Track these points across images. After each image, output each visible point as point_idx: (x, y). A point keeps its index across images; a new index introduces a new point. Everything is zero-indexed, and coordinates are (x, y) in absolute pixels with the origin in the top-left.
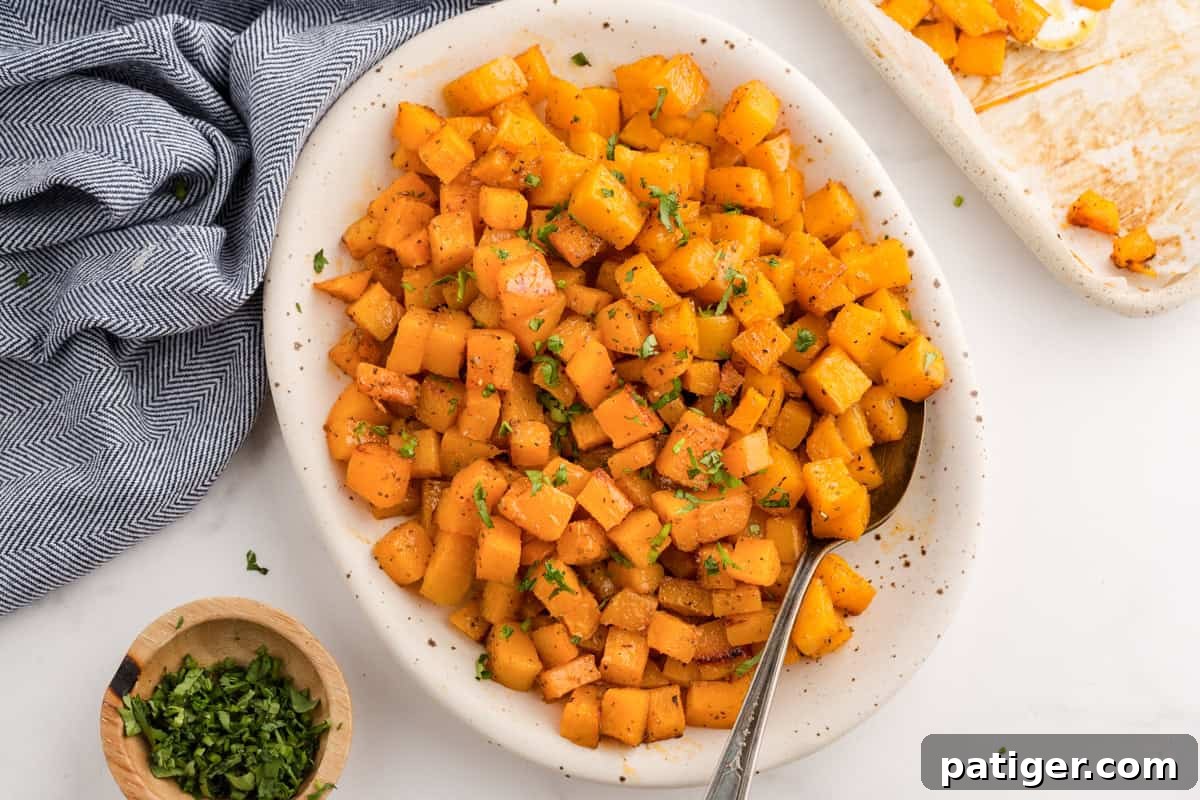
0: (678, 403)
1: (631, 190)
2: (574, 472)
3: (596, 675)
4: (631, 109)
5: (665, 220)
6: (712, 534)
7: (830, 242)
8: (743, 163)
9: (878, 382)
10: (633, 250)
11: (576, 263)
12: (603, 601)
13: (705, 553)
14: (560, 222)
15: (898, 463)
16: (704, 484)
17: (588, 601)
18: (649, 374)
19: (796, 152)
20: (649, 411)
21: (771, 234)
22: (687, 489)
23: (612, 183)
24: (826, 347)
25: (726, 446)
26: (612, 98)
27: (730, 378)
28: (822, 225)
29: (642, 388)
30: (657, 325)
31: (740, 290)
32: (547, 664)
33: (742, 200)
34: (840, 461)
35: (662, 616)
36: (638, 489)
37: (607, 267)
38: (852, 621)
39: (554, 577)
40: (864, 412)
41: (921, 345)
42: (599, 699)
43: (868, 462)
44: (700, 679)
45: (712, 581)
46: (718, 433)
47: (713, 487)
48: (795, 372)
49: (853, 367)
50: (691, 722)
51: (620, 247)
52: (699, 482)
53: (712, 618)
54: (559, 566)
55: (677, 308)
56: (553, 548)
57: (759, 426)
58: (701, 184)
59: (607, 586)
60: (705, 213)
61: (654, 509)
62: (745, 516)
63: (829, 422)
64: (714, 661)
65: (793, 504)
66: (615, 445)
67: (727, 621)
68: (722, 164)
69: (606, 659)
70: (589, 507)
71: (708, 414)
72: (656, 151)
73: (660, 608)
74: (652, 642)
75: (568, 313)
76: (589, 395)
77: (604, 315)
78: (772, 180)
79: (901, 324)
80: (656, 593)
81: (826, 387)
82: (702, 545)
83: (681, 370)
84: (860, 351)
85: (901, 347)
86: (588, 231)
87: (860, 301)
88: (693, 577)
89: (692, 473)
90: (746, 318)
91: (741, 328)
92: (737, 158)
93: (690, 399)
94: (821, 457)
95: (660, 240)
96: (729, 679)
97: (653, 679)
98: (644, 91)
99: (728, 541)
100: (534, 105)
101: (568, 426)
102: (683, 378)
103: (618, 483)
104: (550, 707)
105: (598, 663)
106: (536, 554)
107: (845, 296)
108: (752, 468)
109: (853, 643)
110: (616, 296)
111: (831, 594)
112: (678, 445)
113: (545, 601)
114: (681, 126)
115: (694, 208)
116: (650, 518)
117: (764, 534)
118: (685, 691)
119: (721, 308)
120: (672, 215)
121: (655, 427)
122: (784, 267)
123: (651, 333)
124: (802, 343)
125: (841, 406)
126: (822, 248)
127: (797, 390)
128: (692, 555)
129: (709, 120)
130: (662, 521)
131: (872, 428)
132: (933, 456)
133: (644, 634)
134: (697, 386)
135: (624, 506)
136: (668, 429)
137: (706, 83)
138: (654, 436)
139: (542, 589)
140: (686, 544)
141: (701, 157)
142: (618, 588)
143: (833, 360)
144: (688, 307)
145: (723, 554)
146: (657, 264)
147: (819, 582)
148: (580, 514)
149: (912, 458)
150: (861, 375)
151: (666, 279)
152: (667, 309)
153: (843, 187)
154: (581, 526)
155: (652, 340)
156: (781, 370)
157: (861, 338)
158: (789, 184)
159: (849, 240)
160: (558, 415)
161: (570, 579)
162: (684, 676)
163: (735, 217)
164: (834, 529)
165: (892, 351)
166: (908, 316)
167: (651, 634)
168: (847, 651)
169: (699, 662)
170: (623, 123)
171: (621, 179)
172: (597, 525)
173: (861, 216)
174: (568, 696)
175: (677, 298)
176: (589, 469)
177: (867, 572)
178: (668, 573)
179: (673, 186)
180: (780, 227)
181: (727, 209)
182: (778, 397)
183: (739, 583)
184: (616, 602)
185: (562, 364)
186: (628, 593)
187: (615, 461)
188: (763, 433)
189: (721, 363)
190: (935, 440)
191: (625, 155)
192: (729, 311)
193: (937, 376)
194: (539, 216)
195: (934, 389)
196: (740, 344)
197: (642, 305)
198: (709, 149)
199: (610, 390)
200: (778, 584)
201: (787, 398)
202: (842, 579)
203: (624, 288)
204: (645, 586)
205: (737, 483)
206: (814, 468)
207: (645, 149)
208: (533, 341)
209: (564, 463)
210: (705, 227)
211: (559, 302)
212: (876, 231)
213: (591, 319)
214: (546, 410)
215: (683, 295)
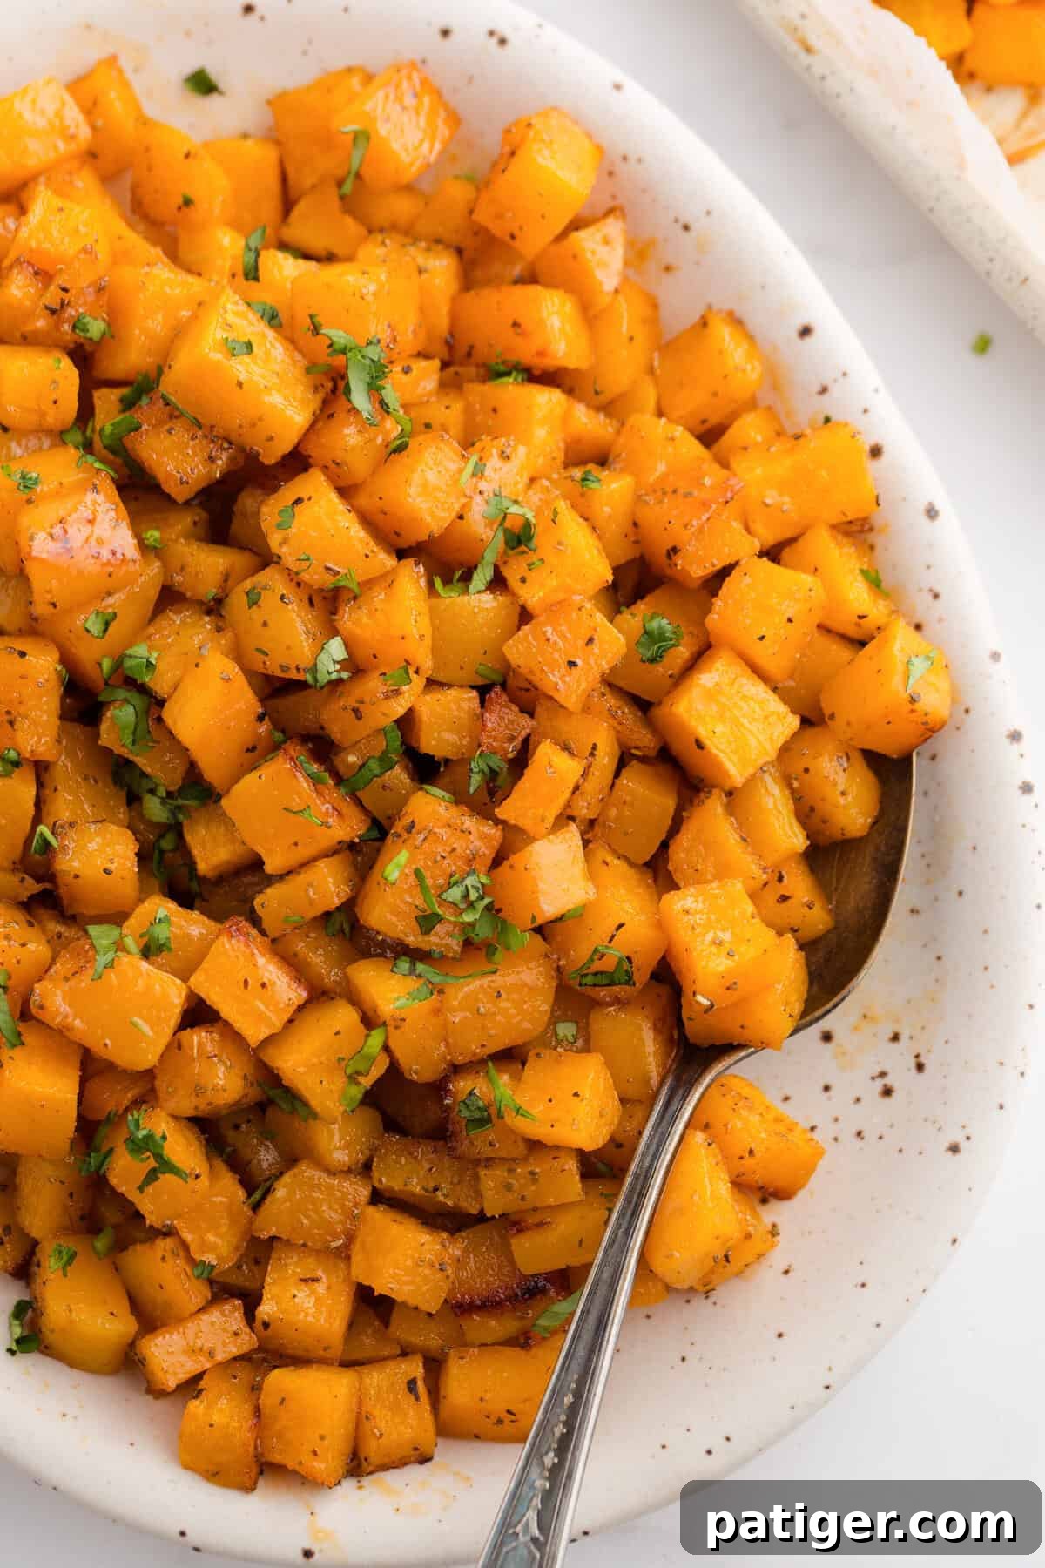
0: (399, 776)
1: (291, 341)
2: (191, 925)
3: (247, 1342)
4: (304, 178)
5: (360, 398)
6: (474, 1045)
7: (710, 436)
8: (531, 278)
9: (812, 719)
10: (297, 462)
11: (180, 494)
12: (256, 1188)
13: (462, 1085)
14: (148, 411)
15: (862, 885)
16: (455, 944)
17: (227, 1191)
18: (336, 721)
19: (639, 253)
20: (337, 795)
21: (586, 421)
22: (418, 955)
23: (251, 327)
24: (703, 651)
25: (498, 861)
26: (262, 157)
27: (504, 722)
28: (693, 401)
29: (323, 748)
30: (349, 618)
31: (519, 539)
32: (148, 1318)
33: (525, 352)
34: (738, 887)
35: (379, 1217)
36: (320, 958)
37: (247, 501)
38: (776, 1213)
39: (145, 1145)
40: (787, 780)
41: (901, 640)
42: (256, 1389)
43: (800, 885)
44: (463, 1343)
45: (479, 1142)
46: (480, 835)
47: (476, 949)
48: (643, 706)
49: (759, 690)
50: (448, 1429)
51: (270, 457)
52: (443, 939)
53: (481, 1218)
54: (159, 1124)
55: (386, 580)
56: (146, 1089)
57: (565, 818)
58: (443, 323)
59: (266, 1157)
60: (450, 384)
61: (353, 997)
62: (543, 1005)
63: (714, 806)
64: (488, 1306)
65: (641, 977)
66: (269, 868)
67: (513, 1223)
68: (488, 282)
69: (266, 1310)
70: (216, 997)
71: (460, 798)
72: (350, 258)
73: (377, 1197)
74: (360, 1274)
75: (169, 598)
76: (212, 767)
77: (238, 600)
78: (590, 313)
79: (858, 597)
80: (366, 1168)
81: (703, 732)
82: (456, 1069)
83: (398, 708)
84: (773, 657)
85: (862, 644)
86: (205, 428)
87: (773, 553)
88: (440, 1134)
89: (427, 922)
90: (532, 595)
91: (524, 616)
92: (517, 270)
93: (426, 769)
94: (699, 879)
95: (349, 441)
96: (523, 1341)
97: (368, 1344)
98: (326, 140)
99: (511, 1057)
100: (108, 179)
101: (176, 829)
102: (407, 723)
103: (279, 949)
104: (161, 1405)
105: (250, 1315)
106: (111, 1098)
107: (737, 544)
108: (550, 907)
109: (779, 1257)
110: (265, 559)
111: (727, 1157)
112: (396, 865)
113: (133, 1196)
114: (403, 207)
115: (426, 376)
116: (344, 1016)
117: (584, 1042)
118: (435, 1366)
119: (482, 577)
120: (374, 389)
121: (350, 827)
122: (613, 489)
123: (335, 632)
124: (653, 645)
125: (735, 771)
126: (696, 447)
127: (644, 740)
128: (438, 1088)
129: (459, 193)
130: (369, 1021)
131: (806, 813)
132: (936, 865)
133: (344, 1254)
134: (436, 739)
135: (288, 992)
136: (380, 831)
137: (454, 119)
138: (351, 846)
139: (124, 1171)
140: (419, 1066)
141: (442, 268)
142: (290, 1160)
143: (716, 676)
144: (411, 578)
145: (500, 1087)
146: (345, 491)
147: (699, 1137)
148: (198, 1014)
149: (889, 873)
150: (776, 705)
151: (366, 521)
152: (368, 584)
153: (736, 321)
154: (198, 1039)
155: (336, 648)
156: (611, 701)
157: (774, 628)
158: (626, 319)
159: (749, 429)
160: (155, 809)
161: (183, 1149)
162: (432, 1339)
163: (511, 390)
164: (728, 1026)
165: (839, 652)
166: (875, 583)
167: (357, 1257)
168: (767, 1276)
169: (460, 1308)
170: (288, 204)
171: (272, 318)
172: (233, 1036)
173: (774, 377)
174: (191, 1387)
175: (390, 561)
176: (218, 916)
177: (807, 1109)
178: (392, 1125)
179: (376, 328)
180: (609, 407)
181: (493, 373)
182: (606, 759)
183: (535, 1146)
184: (280, 1192)
185: (154, 703)
186: (306, 1171)
187: (269, 901)
188: (573, 833)
189: (483, 691)
190: (938, 831)
191: (283, 269)
192: (498, 583)
193: (934, 702)
194: (107, 400)
195: (931, 730)
196: (521, 651)
197: (315, 577)
198: (459, 251)
199: (255, 754)
200: (615, 1143)
201: (624, 760)
202: (749, 1129)
203: (274, 541)
204: (341, 1157)
205: (523, 939)
206: (684, 903)
207: (329, 258)
208: (96, 657)
209: (163, 907)
210: (450, 412)
211: (150, 576)
212: (805, 409)
213: (215, 608)
214: (133, 800)
215: (401, 554)
